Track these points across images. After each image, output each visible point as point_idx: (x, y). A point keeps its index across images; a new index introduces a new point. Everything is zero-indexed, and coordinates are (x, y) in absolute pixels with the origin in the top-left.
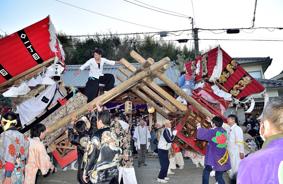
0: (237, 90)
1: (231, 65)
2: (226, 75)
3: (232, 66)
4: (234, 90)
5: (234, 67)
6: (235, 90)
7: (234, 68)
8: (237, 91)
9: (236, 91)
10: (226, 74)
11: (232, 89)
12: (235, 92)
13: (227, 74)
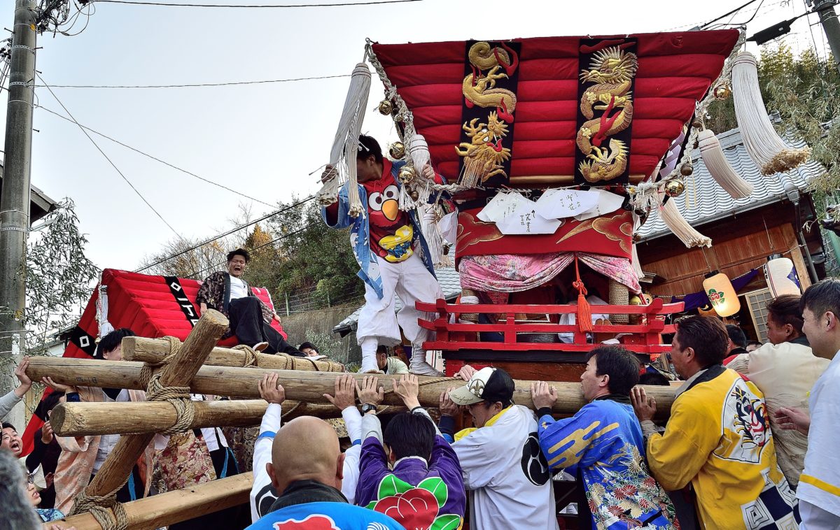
0: (605, 144)
1: (477, 74)
2: (485, 131)
3: (485, 73)
4: (593, 156)
5: (497, 73)
6: (594, 152)
7: (501, 75)
8: (610, 152)
9: (606, 153)
10: (483, 128)
11: (580, 156)
12: (602, 158)
13: (487, 122)
